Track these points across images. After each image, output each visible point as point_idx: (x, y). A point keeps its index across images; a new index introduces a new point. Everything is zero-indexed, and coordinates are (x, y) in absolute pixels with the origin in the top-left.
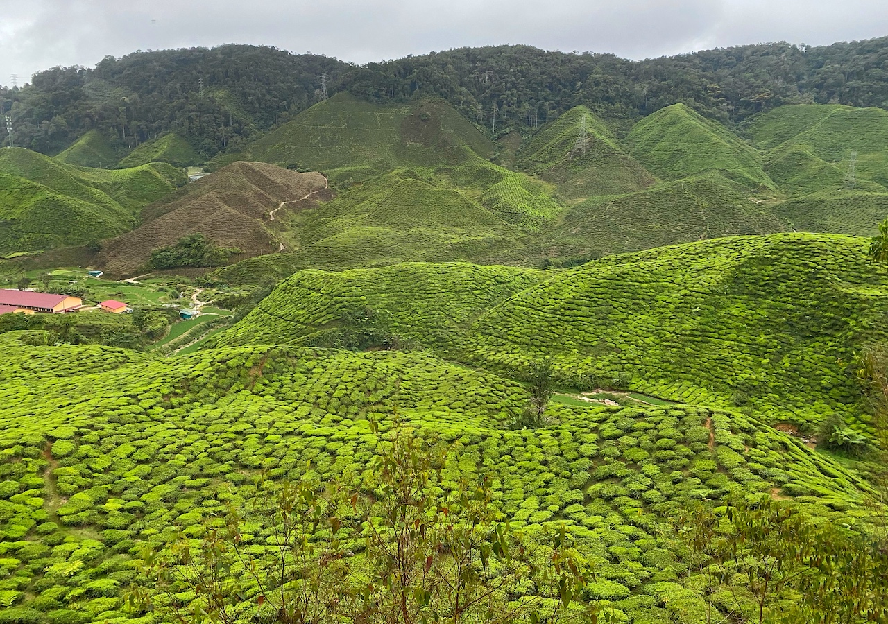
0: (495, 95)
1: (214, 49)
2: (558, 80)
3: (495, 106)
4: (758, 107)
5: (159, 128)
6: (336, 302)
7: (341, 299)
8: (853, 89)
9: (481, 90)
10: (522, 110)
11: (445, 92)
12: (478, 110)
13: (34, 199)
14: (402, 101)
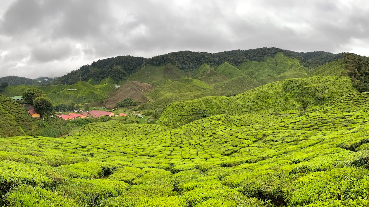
0: (183, 62)
1: (115, 58)
2: (198, 58)
3: (184, 65)
4: (240, 62)
5: (106, 76)
6: (193, 109)
7: (194, 108)
8: (255, 58)
9: (180, 61)
10: (190, 65)
11: (172, 62)
12: (180, 66)
13: (87, 91)
14: (162, 65)
